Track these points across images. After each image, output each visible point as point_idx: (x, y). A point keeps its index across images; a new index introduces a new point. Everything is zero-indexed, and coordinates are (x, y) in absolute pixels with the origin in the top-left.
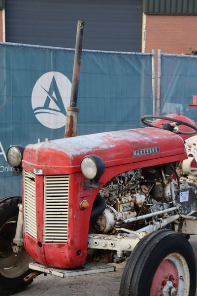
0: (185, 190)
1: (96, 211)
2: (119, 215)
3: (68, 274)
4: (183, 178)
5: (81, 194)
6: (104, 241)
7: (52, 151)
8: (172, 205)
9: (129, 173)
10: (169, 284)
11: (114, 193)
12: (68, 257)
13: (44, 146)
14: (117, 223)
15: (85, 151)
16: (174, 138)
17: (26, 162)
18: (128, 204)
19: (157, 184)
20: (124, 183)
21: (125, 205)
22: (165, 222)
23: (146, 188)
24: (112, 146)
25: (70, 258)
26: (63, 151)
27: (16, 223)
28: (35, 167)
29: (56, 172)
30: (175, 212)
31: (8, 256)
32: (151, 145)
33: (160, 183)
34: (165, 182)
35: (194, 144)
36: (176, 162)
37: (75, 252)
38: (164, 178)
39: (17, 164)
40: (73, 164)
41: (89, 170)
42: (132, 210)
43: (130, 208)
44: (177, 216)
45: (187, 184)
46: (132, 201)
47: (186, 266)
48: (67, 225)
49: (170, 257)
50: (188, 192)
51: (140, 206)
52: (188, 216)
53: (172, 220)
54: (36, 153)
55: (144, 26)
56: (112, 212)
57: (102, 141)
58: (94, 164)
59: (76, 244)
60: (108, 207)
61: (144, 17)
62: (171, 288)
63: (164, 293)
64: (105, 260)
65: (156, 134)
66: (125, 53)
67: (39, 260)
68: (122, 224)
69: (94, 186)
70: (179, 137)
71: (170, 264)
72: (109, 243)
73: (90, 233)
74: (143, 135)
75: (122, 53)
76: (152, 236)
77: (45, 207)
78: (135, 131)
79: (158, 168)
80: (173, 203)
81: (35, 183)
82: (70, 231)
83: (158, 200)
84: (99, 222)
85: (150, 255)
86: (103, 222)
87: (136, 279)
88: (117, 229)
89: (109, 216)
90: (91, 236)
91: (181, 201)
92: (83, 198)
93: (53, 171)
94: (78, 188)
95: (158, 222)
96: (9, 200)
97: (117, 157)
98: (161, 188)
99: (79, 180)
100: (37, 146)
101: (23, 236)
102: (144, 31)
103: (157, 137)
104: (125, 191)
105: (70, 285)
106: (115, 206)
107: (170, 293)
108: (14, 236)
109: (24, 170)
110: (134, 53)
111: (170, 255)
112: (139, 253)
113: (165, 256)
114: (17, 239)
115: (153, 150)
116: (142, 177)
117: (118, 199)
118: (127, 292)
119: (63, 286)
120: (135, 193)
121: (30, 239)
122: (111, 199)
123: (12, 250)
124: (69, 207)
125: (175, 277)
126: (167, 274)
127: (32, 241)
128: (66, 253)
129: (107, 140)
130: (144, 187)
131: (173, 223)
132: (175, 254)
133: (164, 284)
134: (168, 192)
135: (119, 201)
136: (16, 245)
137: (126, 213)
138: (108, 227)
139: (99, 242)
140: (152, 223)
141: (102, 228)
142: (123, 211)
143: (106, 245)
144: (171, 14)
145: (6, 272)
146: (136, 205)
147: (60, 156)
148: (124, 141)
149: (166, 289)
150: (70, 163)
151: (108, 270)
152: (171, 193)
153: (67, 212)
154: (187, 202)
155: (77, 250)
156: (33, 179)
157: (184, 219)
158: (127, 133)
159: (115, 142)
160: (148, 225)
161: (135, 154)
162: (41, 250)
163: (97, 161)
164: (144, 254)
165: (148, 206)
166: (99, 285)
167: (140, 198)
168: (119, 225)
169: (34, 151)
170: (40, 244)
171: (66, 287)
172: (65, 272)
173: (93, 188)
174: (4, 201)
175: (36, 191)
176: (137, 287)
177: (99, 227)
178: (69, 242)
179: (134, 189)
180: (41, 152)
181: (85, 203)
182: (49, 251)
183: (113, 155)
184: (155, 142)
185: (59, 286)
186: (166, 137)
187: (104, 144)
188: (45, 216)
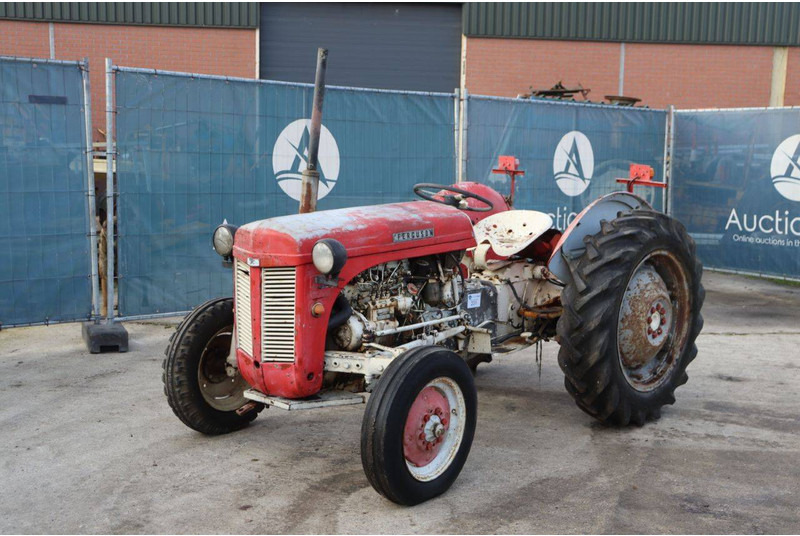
0: (475, 291)
1: (337, 319)
2: (371, 326)
3: (295, 405)
4: (476, 274)
5: (313, 294)
6: (346, 361)
7: (273, 233)
8: (454, 312)
9: (390, 266)
10: (435, 419)
11: (365, 295)
12: (295, 383)
13: (262, 227)
14: (365, 336)
15: (320, 233)
16: (456, 217)
17: (238, 249)
18: (385, 310)
19: (430, 281)
20: (380, 280)
21: (380, 311)
22: (441, 336)
23: (414, 288)
24: (361, 227)
25: (298, 384)
26: (288, 233)
27: (231, 336)
28: (250, 256)
29: (277, 262)
30: (460, 322)
31: (220, 381)
32: (421, 226)
33: (434, 281)
34: (443, 279)
35: (495, 226)
36: (459, 251)
37: (305, 376)
38: (442, 274)
39: (227, 251)
40: (302, 251)
41: (324, 260)
42: (392, 319)
43: (388, 316)
44: (461, 328)
45: (479, 283)
46: (391, 306)
47: (460, 396)
48: (293, 338)
49: (436, 383)
50: (480, 294)
51: (403, 313)
52: (477, 328)
53: (453, 334)
54: (251, 235)
55: (464, 54)
56: (361, 320)
57: (347, 219)
58: (329, 252)
59: (307, 365)
60: (355, 314)
61: (464, 40)
62: (436, 425)
63: (426, 432)
64: (353, 388)
65: (430, 210)
66: (414, 92)
67: (257, 386)
68: (371, 337)
69: (330, 283)
70: (465, 215)
71: (438, 393)
72: (354, 363)
73: (327, 349)
74: (411, 211)
75: (410, 92)
76: (410, 354)
77: (263, 312)
78: (401, 206)
79: (433, 259)
80: (455, 310)
81: (248, 278)
82: (297, 346)
83: (433, 304)
84: (341, 334)
85: (405, 380)
86: (348, 334)
87: (385, 411)
88: (365, 344)
89: (356, 327)
90: (329, 354)
91: (469, 306)
92: (316, 300)
93: (273, 262)
94: (308, 286)
95: (431, 336)
96: (221, 303)
97: (369, 243)
98: (437, 288)
99: (310, 274)
100: (251, 227)
101: (237, 354)
102: (463, 60)
103: (431, 215)
104: (382, 291)
105: (311, 423)
106: (366, 313)
107: (434, 431)
108: (228, 354)
109: (235, 260)
110: (427, 93)
111: (436, 380)
112: (390, 378)
113: (429, 382)
114: (232, 358)
115: (424, 233)
116: (409, 272)
117: (370, 303)
118: (371, 430)
119: (300, 424)
120: (396, 294)
121: (244, 356)
122: (361, 302)
123: (225, 372)
124: (297, 313)
125: (443, 410)
126: (431, 406)
127: (247, 360)
128: (293, 377)
129: (355, 219)
130: (411, 285)
131: (456, 338)
132: (444, 379)
133: (426, 419)
134: (447, 293)
135: (372, 306)
136: (231, 365)
137: (383, 322)
138: (354, 342)
139: (341, 362)
140: (421, 338)
141: (346, 343)
142: (378, 320)
143: (349, 367)
144: (501, 37)
145: (217, 402)
146: (397, 311)
147: (283, 240)
148: (381, 219)
149: (429, 426)
150: (298, 250)
151: (353, 401)
152: (453, 295)
153: (293, 319)
154: (478, 309)
155: (308, 373)
156: (247, 273)
157: (472, 332)
158: (387, 209)
159: (367, 221)
160: (415, 339)
161: (396, 238)
162: (258, 372)
163: (334, 247)
164: (397, 379)
165: (418, 313)
166: (351, 423)
167: (405, 302)
168: (368, 338)
169: (249, 232)
170: (257, 364)
171: (305, 426)
172: (292, 402)
173: (330, 286)
174: (213, 304)
175: (252, 290)
176: (385, 423)
177: (342, 341)
178: (296, 362)
179: (396, 290)
180: (257, 234)
181: (319, 308)
182: (269, 374)
183: (362, 240)
184: (428, 222)
185: (295, 424)
186: (444, 215)
187: (348, 223)
188: (263, 325)
